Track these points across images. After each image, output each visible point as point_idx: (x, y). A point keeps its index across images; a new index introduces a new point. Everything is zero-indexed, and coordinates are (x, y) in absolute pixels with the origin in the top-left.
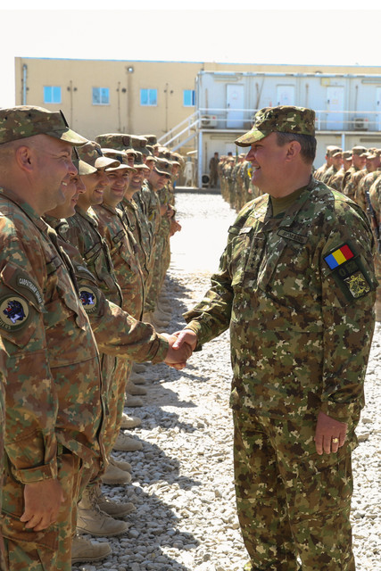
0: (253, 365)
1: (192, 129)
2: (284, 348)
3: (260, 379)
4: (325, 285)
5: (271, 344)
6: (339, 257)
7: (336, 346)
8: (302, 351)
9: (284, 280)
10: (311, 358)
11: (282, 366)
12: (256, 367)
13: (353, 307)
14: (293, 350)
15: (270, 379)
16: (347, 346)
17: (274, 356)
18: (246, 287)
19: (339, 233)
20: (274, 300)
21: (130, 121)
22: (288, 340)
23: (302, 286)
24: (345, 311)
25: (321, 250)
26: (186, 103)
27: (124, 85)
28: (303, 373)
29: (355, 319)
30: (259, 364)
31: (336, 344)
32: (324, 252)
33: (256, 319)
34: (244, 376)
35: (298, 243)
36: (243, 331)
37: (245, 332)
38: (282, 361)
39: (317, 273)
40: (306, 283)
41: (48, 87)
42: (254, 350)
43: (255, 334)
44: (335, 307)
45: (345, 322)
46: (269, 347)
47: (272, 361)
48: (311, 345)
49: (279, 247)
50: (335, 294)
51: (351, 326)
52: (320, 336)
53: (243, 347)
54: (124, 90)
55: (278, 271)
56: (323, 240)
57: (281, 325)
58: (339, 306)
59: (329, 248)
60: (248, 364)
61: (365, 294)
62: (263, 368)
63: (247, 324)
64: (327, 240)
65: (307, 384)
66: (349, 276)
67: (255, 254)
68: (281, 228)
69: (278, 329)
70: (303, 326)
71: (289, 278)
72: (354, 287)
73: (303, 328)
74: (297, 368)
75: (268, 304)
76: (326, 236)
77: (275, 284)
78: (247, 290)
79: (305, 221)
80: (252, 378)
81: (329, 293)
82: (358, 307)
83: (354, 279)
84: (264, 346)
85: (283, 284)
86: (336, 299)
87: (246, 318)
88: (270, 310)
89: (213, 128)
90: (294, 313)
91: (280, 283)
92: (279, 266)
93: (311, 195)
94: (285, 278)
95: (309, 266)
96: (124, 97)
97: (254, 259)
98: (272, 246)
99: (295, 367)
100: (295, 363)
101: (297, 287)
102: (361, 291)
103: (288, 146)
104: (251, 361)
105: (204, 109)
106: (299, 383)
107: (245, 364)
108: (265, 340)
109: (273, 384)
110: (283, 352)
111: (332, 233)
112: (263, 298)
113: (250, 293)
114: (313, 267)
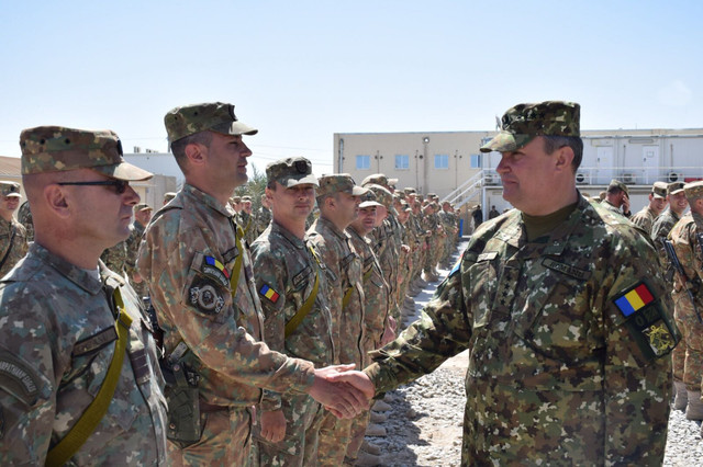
0: (504, 434)
1: (478, 186)
2: (550, 412)
3: (515, 453)
4: (614, 337)
5: (532, 409)
6: (635, 301)
7: (629, 421)
8: (574, 417)
9: (554, 326)
10: (586, 426)
11: (546, 437)
12: (509, 437)
13: (654, 368)
14: (561, 415)
15: (529, 454)
16: (647, 420)
17: (535, 424)
18: (495, 330)
19: (631, 269)
20: (536, 350)
21: (425, 182)
22: (555, 401)
23: (578, 335)
24: (644, 373)
25: (607, 290)
26: (473, 165)
27: (421, 153)
28: (575, 445)
29: (657, 384)
30: (514, 433)
31: (631, 417)
32: (612, 293)
33: (508, 374)
34: (491, 449)
35: (573, 278)
36: (489, 388)
37: (493, 390)
38: (547, 431)
39: (600, 319)
40: (583, 331)
41: (359, 157)
42: (506, 415)
43: (507, 393)
44: (627, 368)
45: (644, 388)
46: (528, 411)
47: (532, 430)
48: (586, 409)
49: (548, 282)
50: (629, 349)
51: (652, 393)
52: (597, 397)
53: (489, 409)
54: (421, 157)
55: (545, 314)
56: (611, 276)
57: (544, 382)
58: (635, 365)
59: (620, 287)
60: (497, 432)
61: (669, 350)
62: (519, 438)
63: (495, 380)
64: (616, 276)
65: (581, 462)
66: (649, 326)
67: (507, 287)
68: (547, 257)
69: (540, 388)
70: (575, 382)
71: (560, 323)
72: (656, 341)
73: (575, 386)
74: (567, 440)
75: (527, 356)
76: (615, 271)
77: (540, 330)
78: (496, 335)
79: (580, 250)
80: (504, 451)
81: (618, 348)
82: (661, 367)
83: (655, 330)
84: (520, 410)
85: (551, 331)
86: (630, 356)
87: (493, 371)
88: (530, 363)
89: (495, 185)
90: (564, 368)
91: (547, 330)
92: (547, 307)
93: (584, 216)
94: (556, 323)
95: (589, 310)
96: (421, 162)
97: (505, 294)
98: (534, 279)
99: (564, 438)
100: (564, 433)
101: (571, 336)
102: (664, 347)
103: (558, 154)
104: (502, 429)
105: (487, 169)
106: (571, 459)
107: (492, 431)
108: (522, 402)
109: (533, 461)
110: (548, 419)
111: (623, 268)
112: (519, 347)
113: (501, 339)
114: (594, 311)
